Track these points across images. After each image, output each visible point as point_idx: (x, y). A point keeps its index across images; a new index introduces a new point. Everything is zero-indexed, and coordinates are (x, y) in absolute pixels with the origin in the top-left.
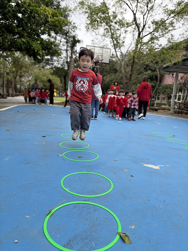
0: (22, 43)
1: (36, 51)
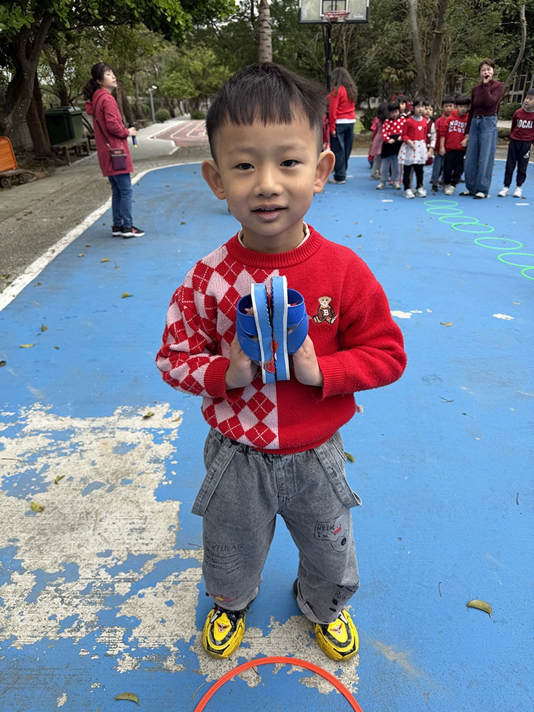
0: (133, 6)
1: (169, 19)
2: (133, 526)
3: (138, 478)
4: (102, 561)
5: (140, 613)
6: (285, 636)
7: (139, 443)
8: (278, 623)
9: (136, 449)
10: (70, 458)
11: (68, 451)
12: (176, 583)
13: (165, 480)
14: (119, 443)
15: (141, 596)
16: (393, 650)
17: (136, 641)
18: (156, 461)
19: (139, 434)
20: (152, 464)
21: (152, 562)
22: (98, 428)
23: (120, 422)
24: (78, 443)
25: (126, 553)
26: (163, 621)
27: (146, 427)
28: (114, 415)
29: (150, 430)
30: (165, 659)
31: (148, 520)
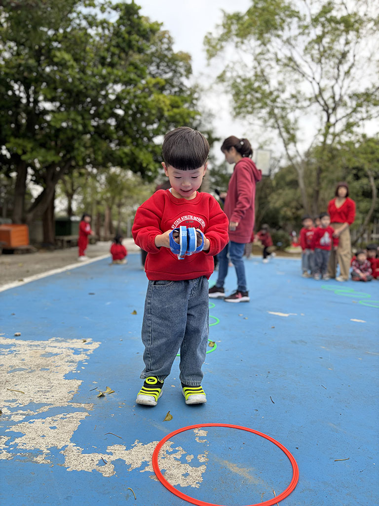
1: (144, 165)
2: (41, 389)
3: (55, 368)
4: (7, 404)
5: (25, 431)
6: (145, 451)
7: (61, 353)
8: (141, 444)
9: (59, 355)
10: (6, 356)
11: (6, 353)
12: (63, 419)
13: (75, 370)
14: (46, 352)
15: (30, 423)
16: (237, 466)
17: (16, 444)
18: (72, 362)
19: (64, 350)
20: (68, 363)
21: (48, 407)
22: (34, 345)
23: (52, 344)
24: (15, 351)
25: (28, 402)
26: (44, 436)
27: (71, 347)
28: (48, 340)
29: (72, 349)
30: (37, 456)
31: (53, 388)
